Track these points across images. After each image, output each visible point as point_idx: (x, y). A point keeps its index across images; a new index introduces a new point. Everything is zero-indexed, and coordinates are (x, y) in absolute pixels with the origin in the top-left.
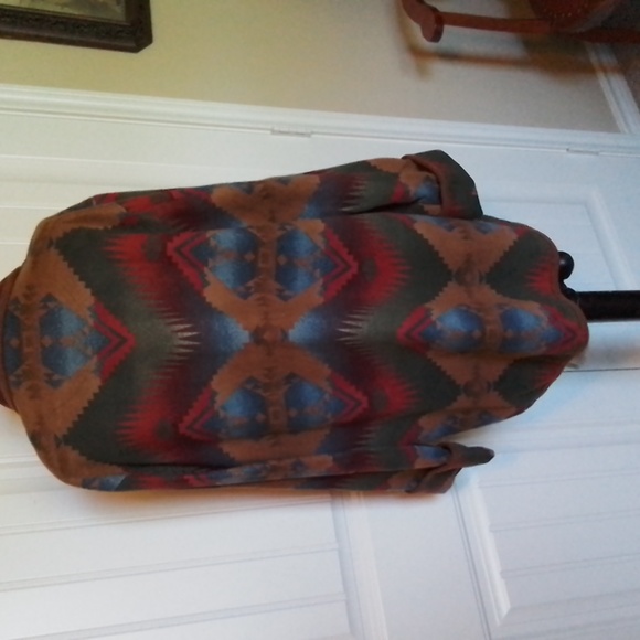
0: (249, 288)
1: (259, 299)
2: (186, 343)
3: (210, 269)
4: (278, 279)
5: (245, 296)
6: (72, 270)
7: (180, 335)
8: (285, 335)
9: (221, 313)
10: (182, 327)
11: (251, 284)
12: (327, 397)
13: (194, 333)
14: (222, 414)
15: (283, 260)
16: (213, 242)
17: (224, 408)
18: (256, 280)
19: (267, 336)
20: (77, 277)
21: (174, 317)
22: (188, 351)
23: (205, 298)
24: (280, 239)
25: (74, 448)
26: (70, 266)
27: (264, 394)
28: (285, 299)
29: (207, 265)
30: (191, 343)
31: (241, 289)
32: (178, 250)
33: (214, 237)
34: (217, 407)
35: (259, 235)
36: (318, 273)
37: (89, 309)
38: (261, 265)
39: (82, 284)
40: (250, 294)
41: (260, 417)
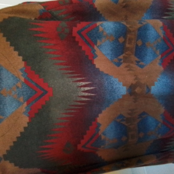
0: (120, 60)
1: (126, 67)
2: (86, 94)
3: (98, 47)
4: (136, 55)
5: (118, 64)
6: (9, 43)
7: (82, 89)
8: (149, 90)
9: (107, 75)
10: (84, 83)
11: (121, 57)
12: (160, 125)
13: (92, 88)
14: (103, 137)
15: (140, 43)
16: (101, 29)
17: (104, 134)
18: (124, 55)
19: (138, 90)
20: (12, 48)
21: (78, 77)
22: (87, 99)
23: (94, 65)
24: (139, 29)
25: (10, 162)
26: (7, 40)
27: (126, 125)
28: (142, 66)
29: (96, 44)
30: (89, 94)
31: (116, 60)
32: (79, 33)
33: (102, 25)
34: (100, 133)
35: (128, 26)
36: (158, 52)
37: (21, 70)
38: (127, 45)
39: (16, 53)
40: (121, 63)
41: (124, 138)
